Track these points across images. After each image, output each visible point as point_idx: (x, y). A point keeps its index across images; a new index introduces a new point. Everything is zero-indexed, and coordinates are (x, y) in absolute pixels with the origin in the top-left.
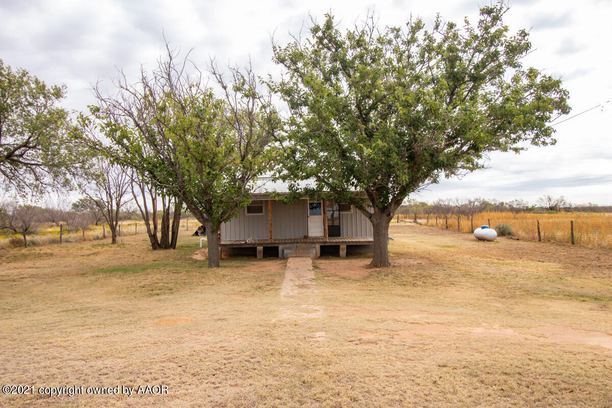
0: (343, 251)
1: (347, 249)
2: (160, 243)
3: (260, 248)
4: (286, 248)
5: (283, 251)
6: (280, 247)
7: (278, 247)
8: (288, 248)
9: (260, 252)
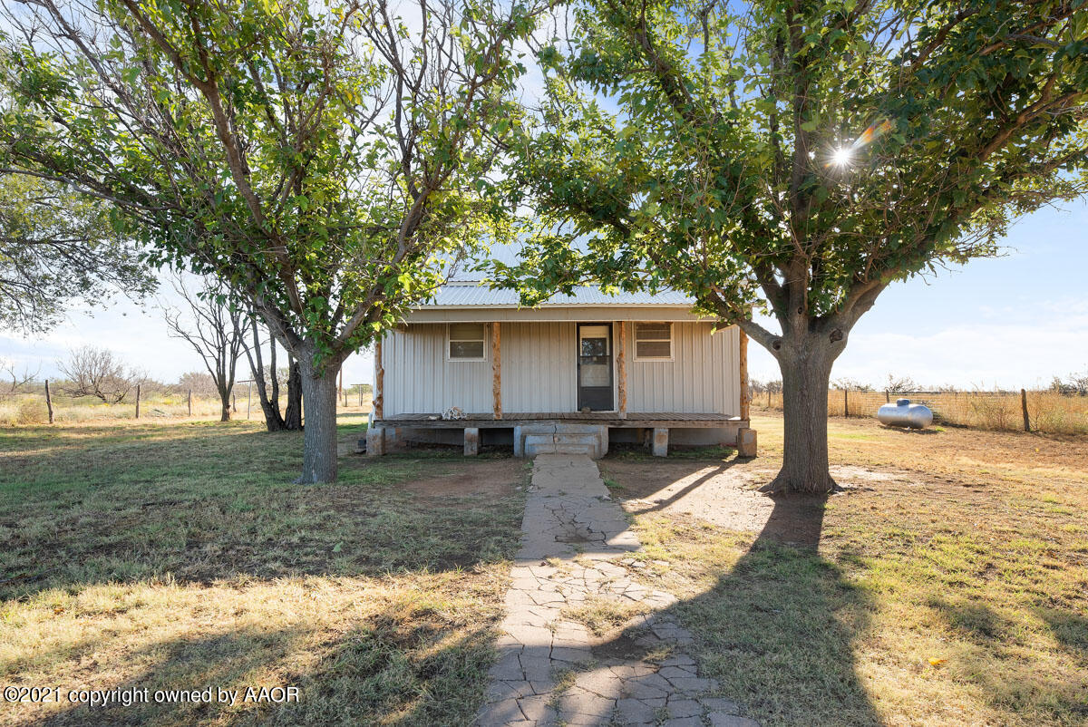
0: (660, 441)
1: (670, 436)
2: (283, 417)
3: (472, 431)
4: (530, 433)
5: (524, 438)
6: (518, 431)
7: (512, 430)
8: (536, 434)
9: (471, 441)
